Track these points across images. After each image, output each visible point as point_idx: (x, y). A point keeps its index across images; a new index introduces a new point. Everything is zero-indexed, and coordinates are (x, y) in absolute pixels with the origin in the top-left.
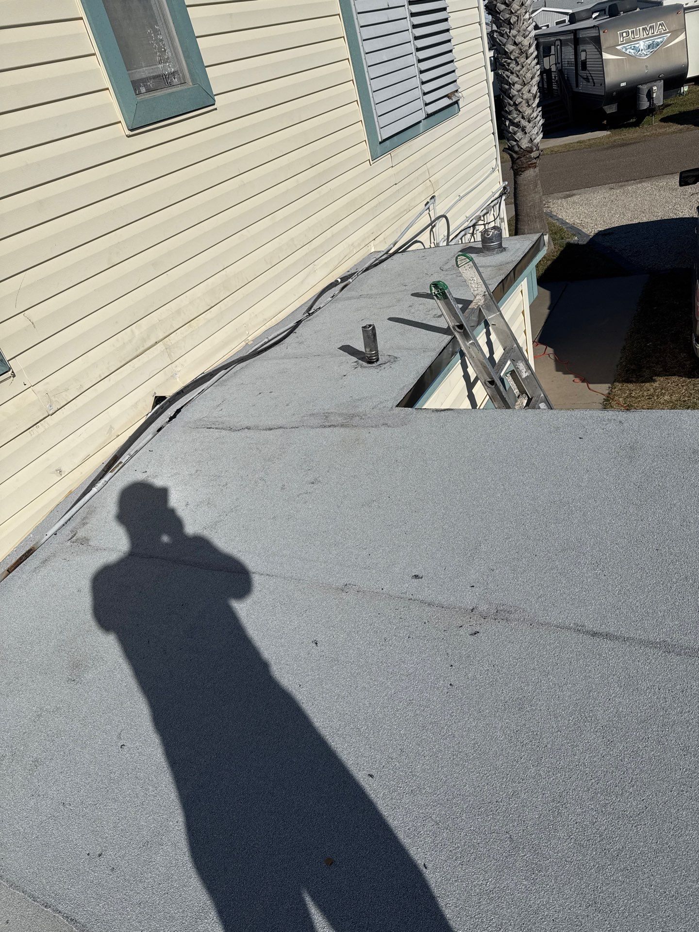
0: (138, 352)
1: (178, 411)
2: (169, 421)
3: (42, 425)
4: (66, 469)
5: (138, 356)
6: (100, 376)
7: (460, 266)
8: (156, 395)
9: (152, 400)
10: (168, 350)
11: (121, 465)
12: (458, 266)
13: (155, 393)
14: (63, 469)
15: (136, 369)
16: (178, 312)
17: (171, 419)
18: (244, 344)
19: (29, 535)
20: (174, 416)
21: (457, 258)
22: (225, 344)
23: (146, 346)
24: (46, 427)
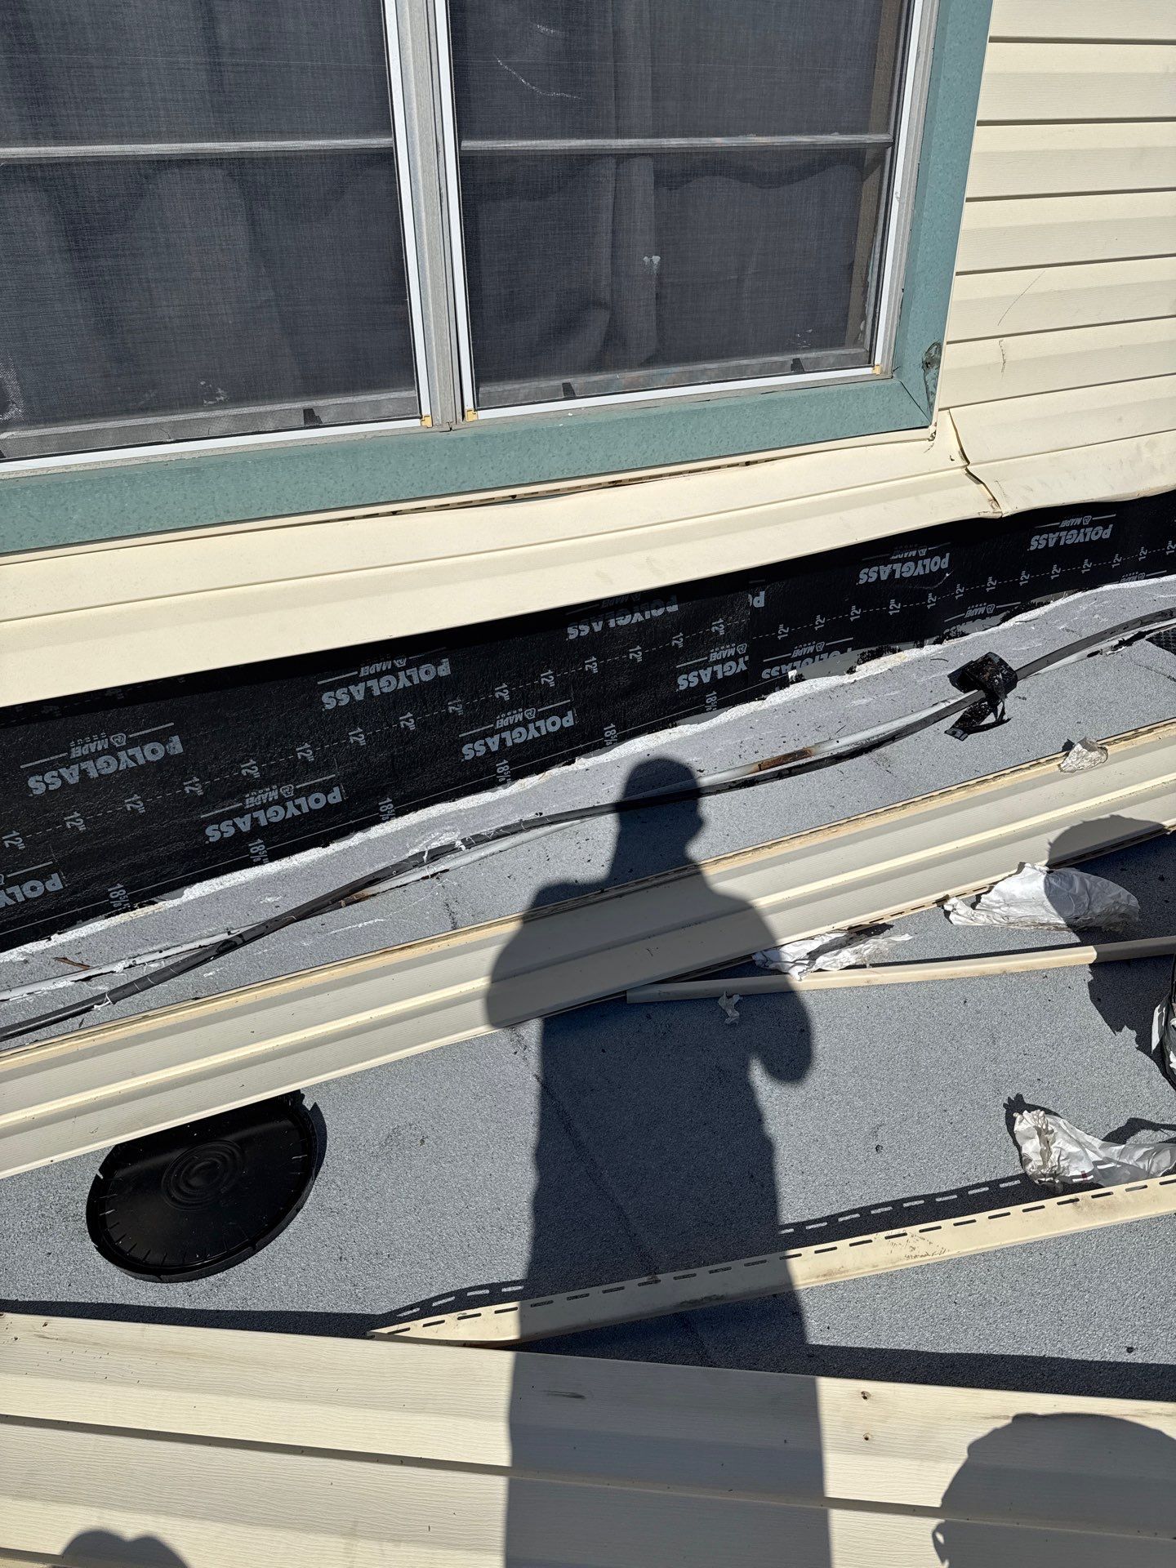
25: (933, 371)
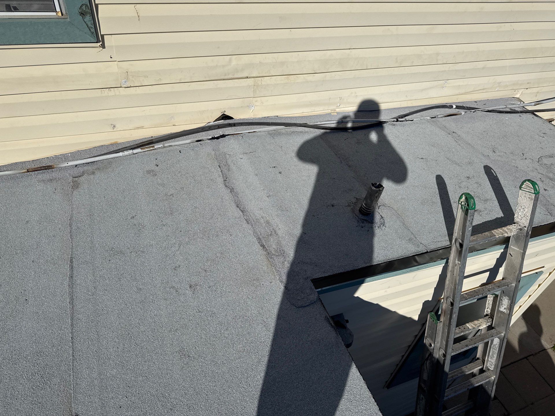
0: (226, 77)
1: (223, 136)
2: (210, 139)
3: (114, 91)
4: (119, 127)
5: (224, 80)
6: (180, 80)
7: (522, 189)
8: (225, 113)
9: (219, 115)
10: (255, 87)
11: (151, 148)
12: (520, 188)
13: (225, 111)
14: (117, 126)
15: (217, 88)
16: (283, 63)
17: (213, 138)
18: (330, 111)
19: (68, 154)
20: (218, 138)
21: (525, 181)
22: (311, 104)
23: (236, 76)
24: (117, 94)
25: (88, 17)
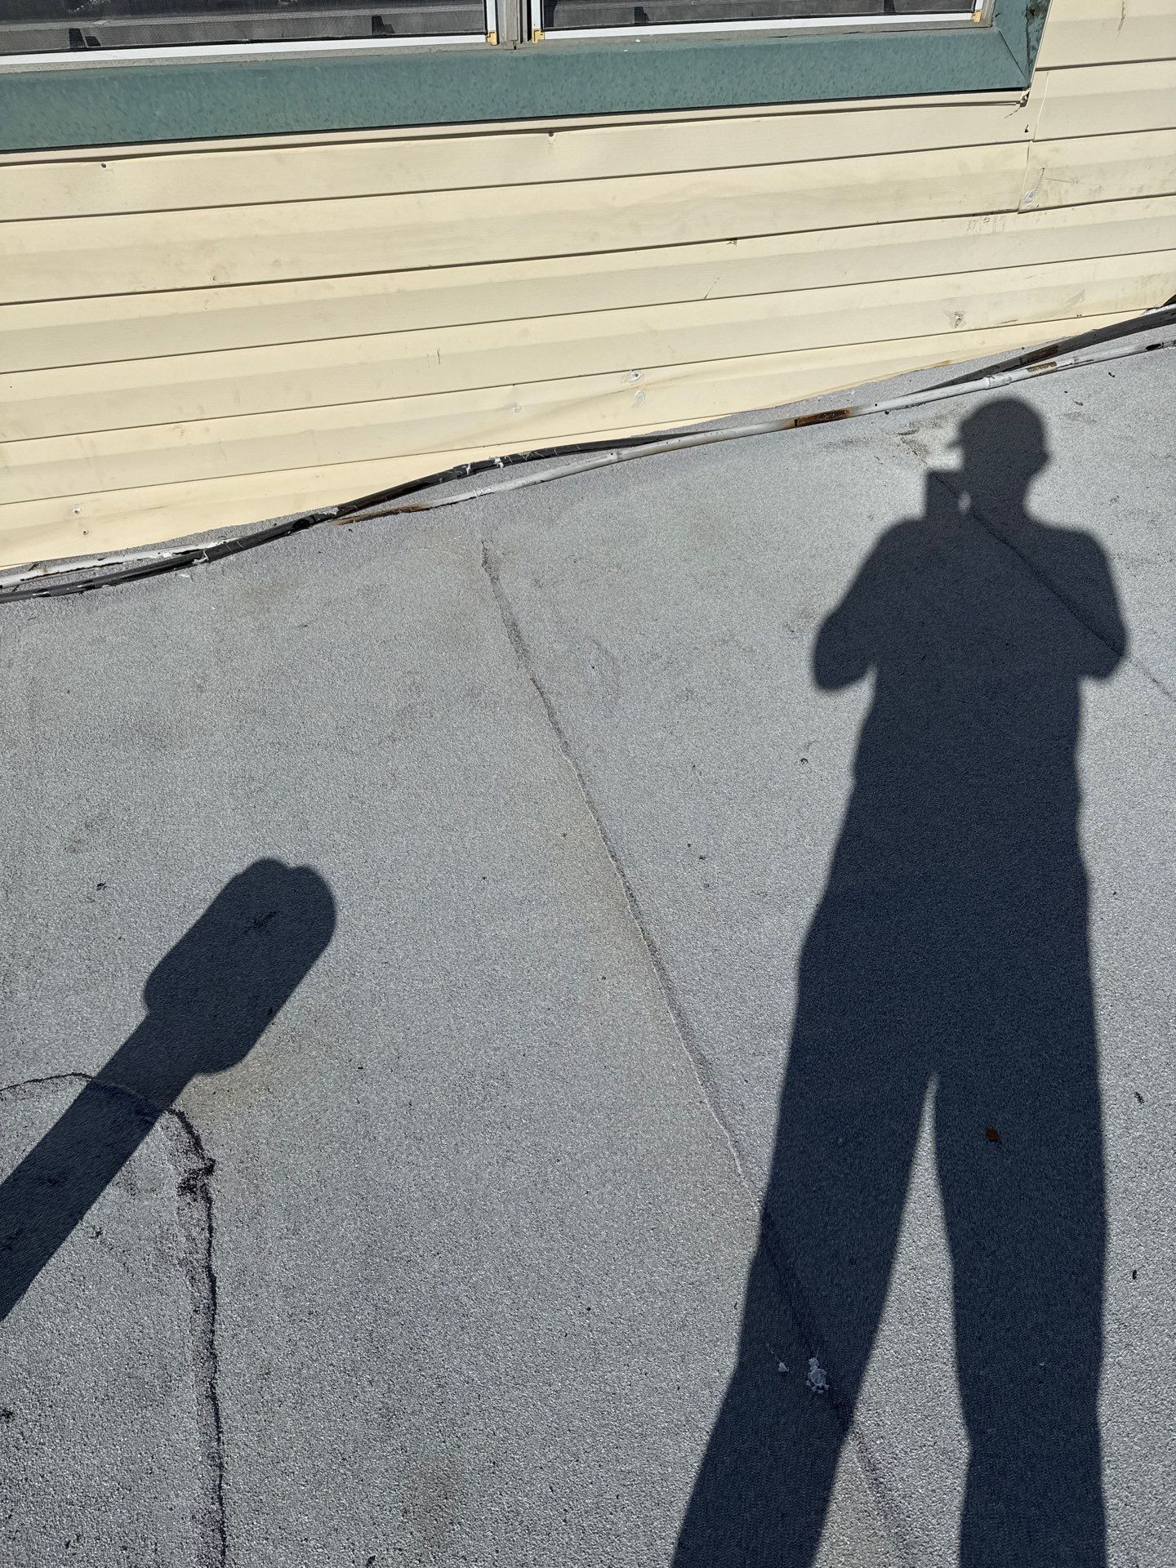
3: (995, 220)
4: (970, 321)
6: (1141, 189)
11: (1050, 368)
14: (966, 318)
19: (850, 390)
24: (999, 229)
25: (1037, 21)
